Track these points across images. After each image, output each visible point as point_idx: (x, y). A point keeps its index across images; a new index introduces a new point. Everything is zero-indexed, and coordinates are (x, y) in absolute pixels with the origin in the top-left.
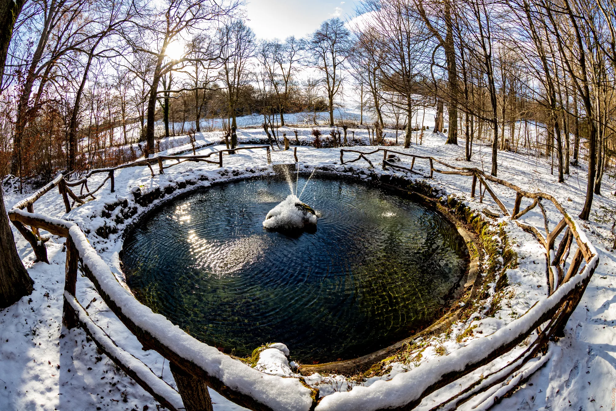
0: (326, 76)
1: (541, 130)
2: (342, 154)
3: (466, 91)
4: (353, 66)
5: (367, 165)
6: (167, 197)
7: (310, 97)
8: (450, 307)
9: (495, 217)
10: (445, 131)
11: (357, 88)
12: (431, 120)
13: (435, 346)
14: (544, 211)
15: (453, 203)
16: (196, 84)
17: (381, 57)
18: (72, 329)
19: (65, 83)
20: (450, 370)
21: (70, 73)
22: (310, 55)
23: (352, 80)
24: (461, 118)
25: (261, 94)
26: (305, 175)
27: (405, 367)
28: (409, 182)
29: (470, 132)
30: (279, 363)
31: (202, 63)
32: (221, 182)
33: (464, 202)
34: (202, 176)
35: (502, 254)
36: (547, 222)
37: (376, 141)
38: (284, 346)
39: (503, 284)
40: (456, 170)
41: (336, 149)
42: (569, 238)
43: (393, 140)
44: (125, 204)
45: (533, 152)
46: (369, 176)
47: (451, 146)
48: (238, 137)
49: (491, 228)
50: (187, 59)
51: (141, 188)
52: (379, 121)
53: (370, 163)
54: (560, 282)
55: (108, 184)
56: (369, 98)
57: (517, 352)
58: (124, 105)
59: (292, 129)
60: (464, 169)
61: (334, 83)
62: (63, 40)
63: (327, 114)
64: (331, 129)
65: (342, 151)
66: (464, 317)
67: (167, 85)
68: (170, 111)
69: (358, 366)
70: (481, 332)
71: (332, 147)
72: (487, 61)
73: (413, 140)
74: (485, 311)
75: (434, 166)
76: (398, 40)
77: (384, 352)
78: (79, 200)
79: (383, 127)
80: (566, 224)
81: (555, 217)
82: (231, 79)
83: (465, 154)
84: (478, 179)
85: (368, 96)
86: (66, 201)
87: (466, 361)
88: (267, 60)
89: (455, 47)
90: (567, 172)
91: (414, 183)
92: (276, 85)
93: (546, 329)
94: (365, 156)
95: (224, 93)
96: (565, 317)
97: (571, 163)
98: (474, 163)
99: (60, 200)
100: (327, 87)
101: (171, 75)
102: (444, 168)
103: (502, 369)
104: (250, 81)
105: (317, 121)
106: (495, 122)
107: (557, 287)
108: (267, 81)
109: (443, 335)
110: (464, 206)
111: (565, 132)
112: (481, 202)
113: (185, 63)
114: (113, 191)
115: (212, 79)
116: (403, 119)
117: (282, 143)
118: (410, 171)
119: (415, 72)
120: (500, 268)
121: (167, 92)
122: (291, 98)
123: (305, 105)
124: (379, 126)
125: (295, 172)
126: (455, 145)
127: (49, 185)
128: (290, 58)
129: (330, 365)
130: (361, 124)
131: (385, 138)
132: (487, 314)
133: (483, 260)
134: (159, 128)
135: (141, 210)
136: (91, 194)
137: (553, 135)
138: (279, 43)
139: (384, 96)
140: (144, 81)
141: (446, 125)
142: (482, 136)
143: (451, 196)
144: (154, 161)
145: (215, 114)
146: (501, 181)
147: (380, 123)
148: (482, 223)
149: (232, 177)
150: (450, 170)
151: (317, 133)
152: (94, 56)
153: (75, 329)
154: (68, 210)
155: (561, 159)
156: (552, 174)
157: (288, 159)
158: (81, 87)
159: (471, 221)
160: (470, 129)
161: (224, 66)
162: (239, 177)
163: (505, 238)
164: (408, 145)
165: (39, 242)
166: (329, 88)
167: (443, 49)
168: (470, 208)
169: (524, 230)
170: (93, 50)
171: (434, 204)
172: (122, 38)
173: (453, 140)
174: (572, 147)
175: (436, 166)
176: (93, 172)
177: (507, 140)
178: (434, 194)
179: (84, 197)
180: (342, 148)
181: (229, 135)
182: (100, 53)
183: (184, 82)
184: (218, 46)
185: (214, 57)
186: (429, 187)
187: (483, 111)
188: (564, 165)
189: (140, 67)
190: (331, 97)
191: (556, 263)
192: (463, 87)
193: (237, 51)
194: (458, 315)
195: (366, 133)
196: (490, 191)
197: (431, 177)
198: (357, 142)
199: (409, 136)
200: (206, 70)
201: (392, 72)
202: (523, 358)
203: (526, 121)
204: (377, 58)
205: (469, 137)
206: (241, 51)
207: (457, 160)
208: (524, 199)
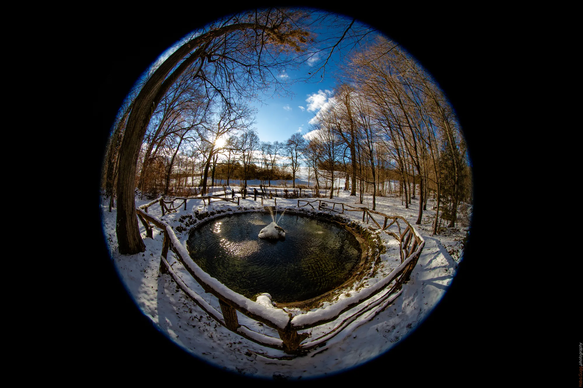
0: (292, 162)
1: (397, 184)
2: (299, 202)
3: (360, 169)
4: (306, 158)
5: (311, 207)
6: (211, 217)
7: (284, 172)
8: (352, 275)
9: (374, 230)
10: (350, 189)
11: (307, 169)
12: (343, 184)
13: (345, 293)
14: (398, 224)
15: (354, 225)
16: (229, 161)
17: (319, 153)
18: (164, 274)
19: (168, 149)
20: (352, 303)
21: (171, 145)
22: (285, 151)
23: (304, 164)
24: (358, 183)
25: (260, 170)
26: (280, 213)
27: (330, 303)
28: (331, 216)
29: (362, 189)
30: (267, 302)
31: (232, 151)
32: (238, 213)
33: (359, 224)
34: (229, 209)
35: (378, 248)
36: (400, 230)
37: (315, 195)
38: (269, 294)
39: (379, 261)
40: (355, 209)
41: (296, 199)
42: (411, 235)
43: (324, 194)
44: (191, 217)
45: (393, 196)
46: (312, 213)
47: (353, 197)
48: (247, 190)
49: (372, 236)
50: (226, 148)
51: (199, 211)
52: (318, 185)
53: (312, 207)
54: (407, 256)
55: (183, 206)
56: (313, 174)
57: (386, 291)
58: (194, 166)
59: (274, 188)
60: (359, 208)
61: (296, 166)
62: (170, 127)
63: (291, 182)
64: (293, 189)
65: (299, 201)
66: (359, 279)
67: (215, 160)
68: (215, 173)
69: (306, 304)
70: (368, 285)
71: (294, 198)
72: (370, 153)
73: (334, 194)
74: (370, 275)
75: (344, 207)
76: (328, 144)
77: (319, 297)
78: (169, 211)
79: (320, 188)
80: (409, 229)
81: (404, 226)
82: (246, 160)
83: (360, 201)
84: (366, 213)
85: (312, 173)
86: (163, 210)
87: (360, 298)
88: (264, 153)
89: (356, 147)
90: (410, 203)
91: (334, 216)
92: (268, 165)
93: (400, 279)
94: (310, 203)
95: (242, 167)
96: (409, 272)
97: (412, 198)
98: (364, 204)
99: (160, 208)
100: (292, 168)
101: (217, 155)
102: (349, 208)
103: (378, 300)
104: (255, 162)
105: (287, 185)
106: (374, 183)
107: (405, 259)
108: (263, 163)
109: (349, 288)
110: (359, 226)
111: (408, 184)
112: (367, 223)
113: (225, 150)
114: (185, 209)
115: (237, 160)
116: (329, 184)
117: (269, 195)
118: (332, 210)
119: (336, 160)
120: (377, 254)
121: (215, 163)
122: (275, 172)
123: (281, 176)
124: (317, 187)
125: (275, 210)
126: (355, 196)
127: (155, 200)
128: (275, 152)
129: (291, 304)
130: (309, 187)
131: (320, 194)
132: (371, 276)
133: (368, 251)
134: (209, 181)
135: (198, 221)
136: (175, 209)
137: (403, 186)
138: (270, 144)
139: (320, 173)
140: (205, 156)
141: (350, 186)
142: (368, 190)
143: (353, 222)
144: (206, 198)
145: (237, 177)
146: (377, 212)
147: (318, 186)
148: (368, 234)
149: (244, 211)
150: (352, 209)
151: (286, 191)
152: (184, 139)
153: (166, 274)
154: (164, 215)
155: (407, 197)
156: (402, 205)
157: (272, 204)
158: (175, 154)
159: (363, 233)
160: (362, 187)
161: (243, 154)
162: (247, 211)
163: (379, 240)
164: (331, 197)
165: (149, 228)
166: (293, 168)
167: (349, 149)
168: (362, 227)
169: (389, 235)
170: (183, 135)
171: (344, 226)
172: (197, 132)
173: (353, 194)
174: (412, 190)
175: (345, 207)
176: (177, 199)
177: (380, 191)
178: (344, 221)
179: (171, 210)
180: (298, 199)
181: (243, 189)
182: (186, 138)
183: (223, 160)
184: (241, 143)
185: (239, 149)
186: (342, 218)
187: (369, 178)
188: (408, 199)
189: (203, 148)
190: (294, 173)
191: (405, 248)
192: (359, 167)
193: (250, 147)
194: (356, 278)
195: (310, 191)
196: (372, 218)
197: (343, 213)
198: (306, 196)
199: (332, 193)
200: (234, 155)
201: (324, 160)
202: (388, 294)
203: (389, 181)
204: (317, 154)
205: (361, 192)
206: (252, 147)
207: (355, 203)
208: (389, 219)
